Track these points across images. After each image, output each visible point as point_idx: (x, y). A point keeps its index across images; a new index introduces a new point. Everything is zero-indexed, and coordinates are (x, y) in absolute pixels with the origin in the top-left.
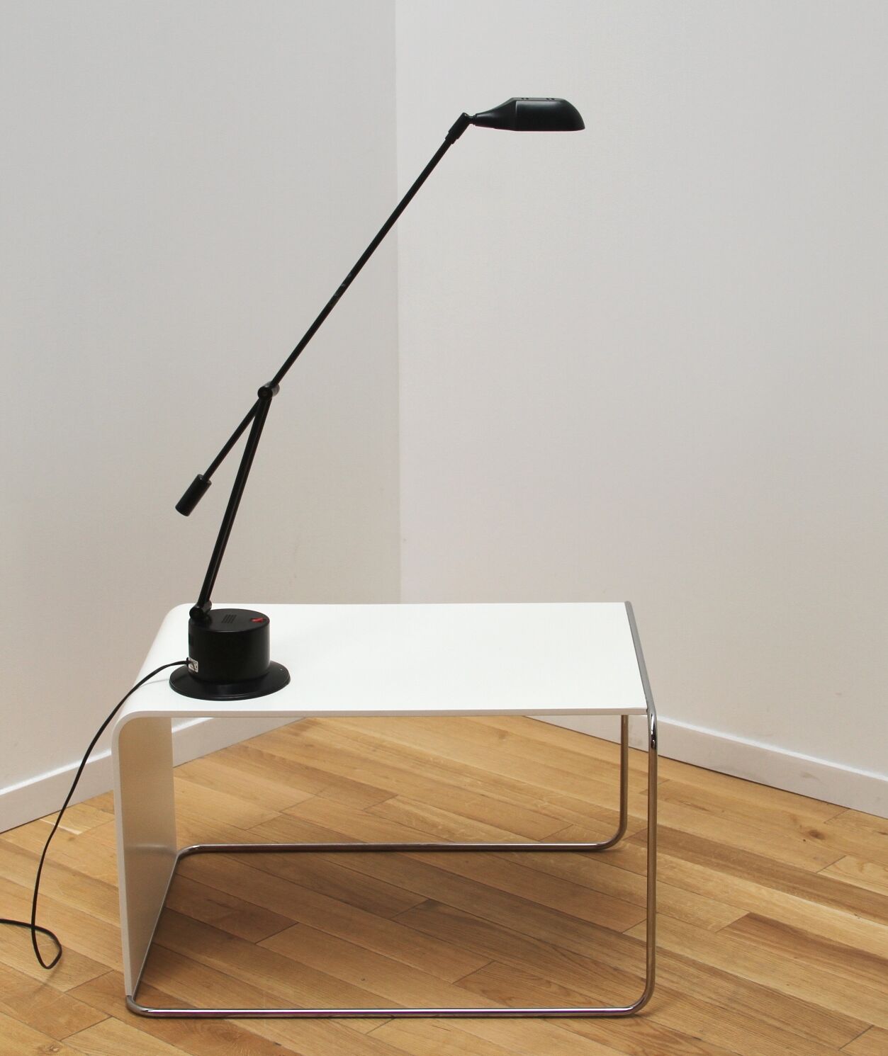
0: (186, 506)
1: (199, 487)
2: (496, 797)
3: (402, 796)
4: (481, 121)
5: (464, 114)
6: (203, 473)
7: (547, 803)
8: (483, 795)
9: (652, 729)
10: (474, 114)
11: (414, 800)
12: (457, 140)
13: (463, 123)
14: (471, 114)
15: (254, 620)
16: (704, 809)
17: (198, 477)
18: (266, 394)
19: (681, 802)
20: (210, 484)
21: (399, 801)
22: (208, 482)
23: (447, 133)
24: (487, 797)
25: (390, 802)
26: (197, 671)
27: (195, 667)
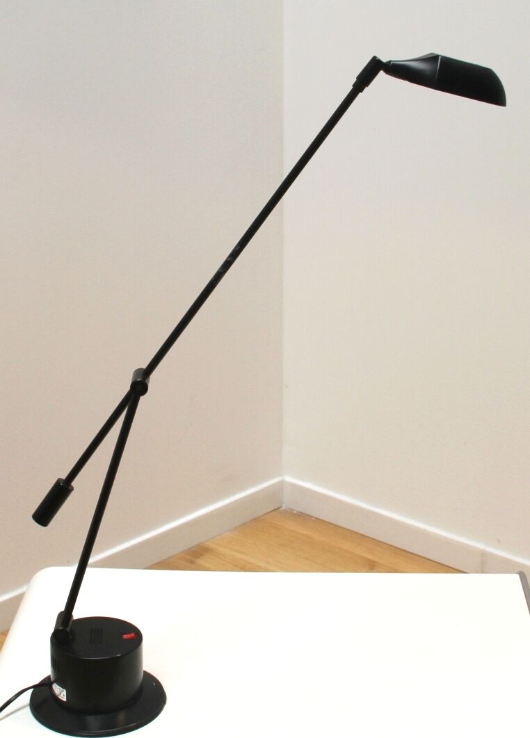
0: (44, 514)
1: (60, 492)
4: (399, 71)
5: (375, 58)
6: (64, 477)
10: (388, 60)
13: (374, 68)
14: (384, 59)
15: (125, 636)
17: (59, 481)
18: (139, 387)
20: (72, 489)
22: (70, 487)
23: (352, 87)
26: (65, 700)
27: (62, 695)
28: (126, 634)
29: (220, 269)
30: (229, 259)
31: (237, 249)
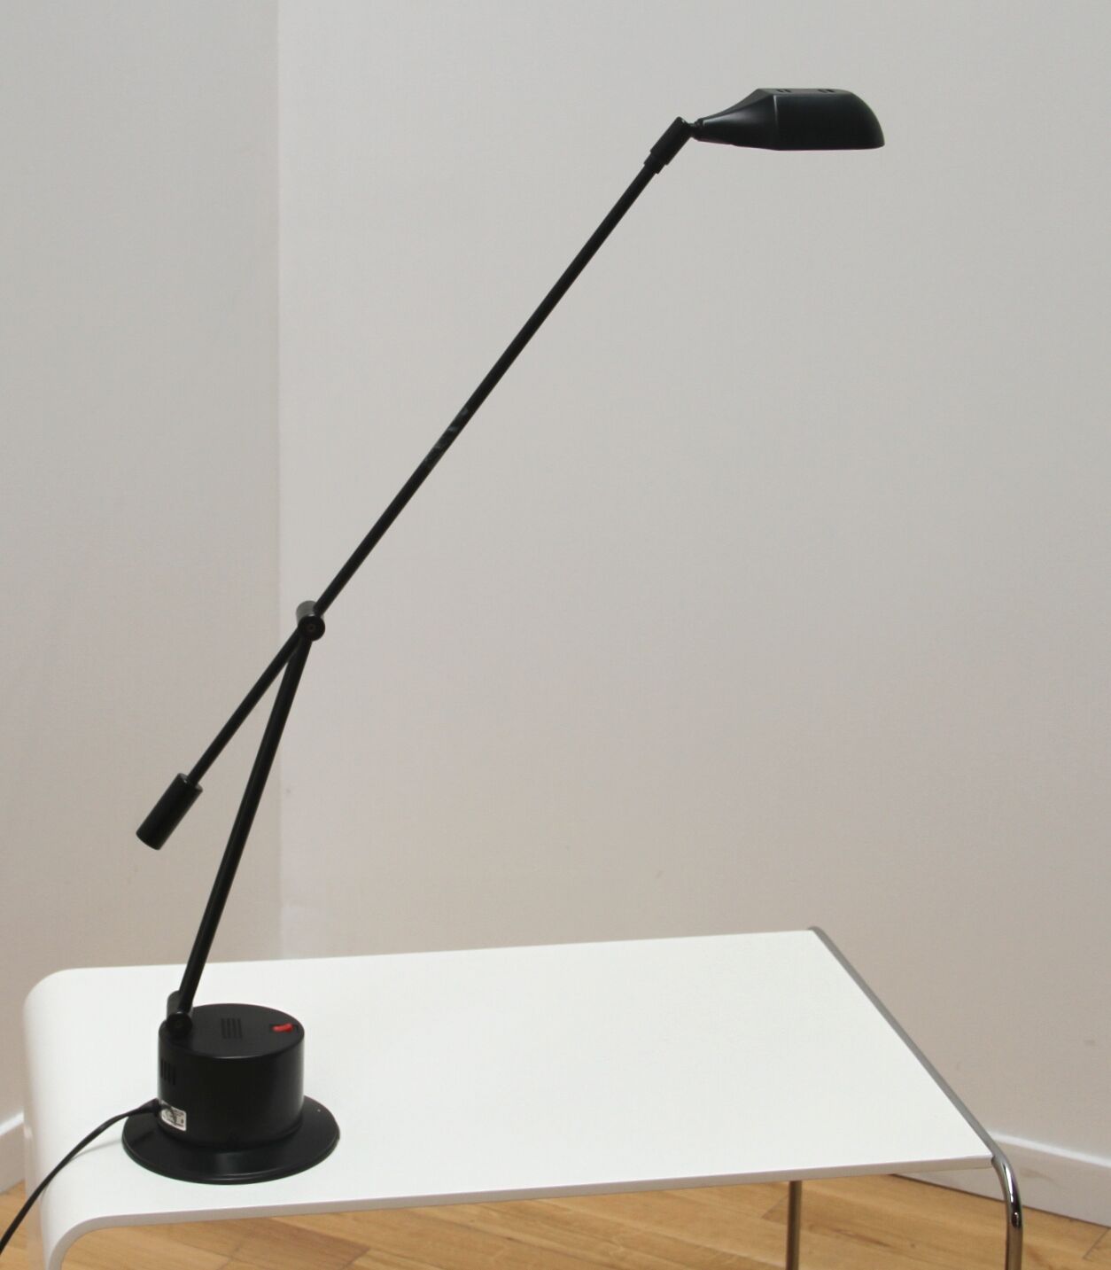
0: (156, 830)
1: (181, 795)
2: (534, 1240)
3: (379, 1250)
4: (711, 131)
5: (679, 120)
6: (187, 772)
7: (622, 1249)
8: (510, 1239)
9: (1011, 1192)
10: (696, 120)
11: (398, 1255)
12: (665, 167)
13: (677, 136)
14: (691, 119)
15: (276, 1028)
16: (878, 1243)
17: (179, 779)
18: (311, 626)
19: (839, 1231)
20: (200, 791)
21: (376, 1260)
22: (197, 787)
23: (648, 154)
24: (518, 1242)
25: (360, 1262)
26: (184, 1128)
27: (179, 1121)
28: (278, 1025)
29: (436, 445)
30: (451, 430)
31: (464, 413)
